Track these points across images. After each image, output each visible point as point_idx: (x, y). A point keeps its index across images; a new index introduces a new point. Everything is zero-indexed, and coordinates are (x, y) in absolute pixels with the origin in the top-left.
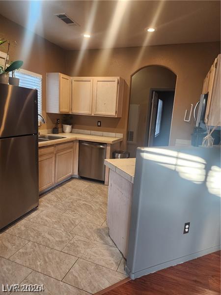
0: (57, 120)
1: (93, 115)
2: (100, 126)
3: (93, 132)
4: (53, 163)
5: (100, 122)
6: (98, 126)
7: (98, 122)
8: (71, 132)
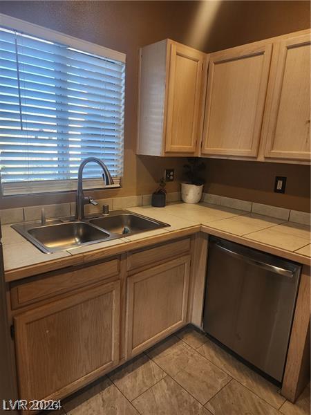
0: (168, 171)
1: (261, 159)
2: (282, 191)
3: (257, 207)
4: (115, 306)
5: (284, 180)
6: (276, 191)
7: (278, 178)
8: (200, 202)
